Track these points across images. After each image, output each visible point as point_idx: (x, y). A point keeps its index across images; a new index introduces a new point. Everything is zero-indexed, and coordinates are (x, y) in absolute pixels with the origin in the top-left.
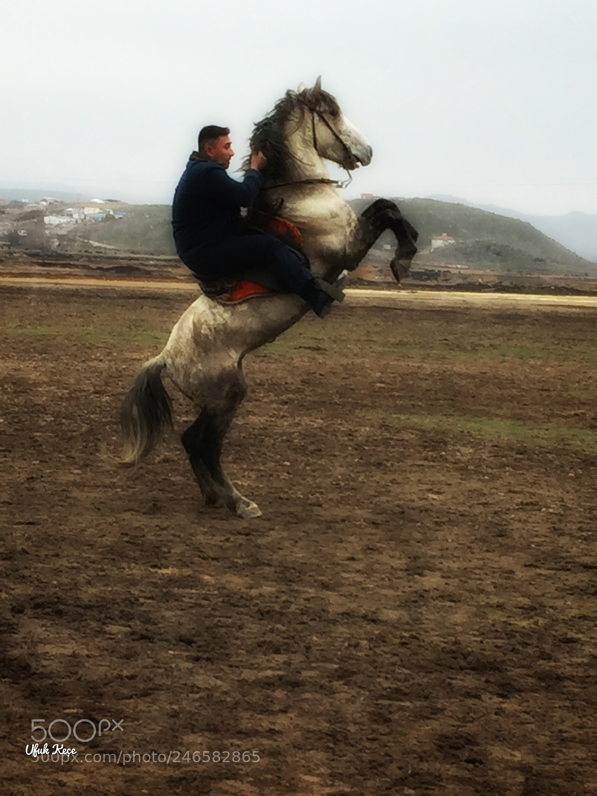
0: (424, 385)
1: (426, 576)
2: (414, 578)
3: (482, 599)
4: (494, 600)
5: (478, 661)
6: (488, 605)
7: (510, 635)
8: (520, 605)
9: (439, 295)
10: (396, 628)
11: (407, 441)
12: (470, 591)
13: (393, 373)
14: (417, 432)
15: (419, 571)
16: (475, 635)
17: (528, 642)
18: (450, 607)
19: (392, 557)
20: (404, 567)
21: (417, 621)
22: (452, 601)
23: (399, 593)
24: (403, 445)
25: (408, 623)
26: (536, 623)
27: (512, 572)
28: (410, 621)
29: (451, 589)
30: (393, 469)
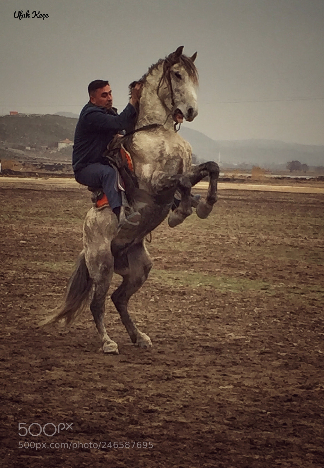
0: (53, 241)
1: (53, 370)
2: (46, 372)
3: (92, 385)
4: (100, 385)
5: (89, 427)
6: (96, 389)
7: (110, 409)
8: (117, 388)
9: (64, 181)
10: (33, 406)
11: (41, 279)
12: (84, 380)
13: (32, 234)
14: (49, 273)
15: (49, 367)
16: (86, 410)
17: (123, 413)
18: (70, 391)
19: (31, 358)
20: (39, 365)
21: (47, 401)
22: (70, 387)
23: (35, 383)
24: (38, 282)
25: (41, 403)
26: (128, 400)
27: (112, 366)
28: (43, 401)
29: (71, 379)
30: (32, 298)
